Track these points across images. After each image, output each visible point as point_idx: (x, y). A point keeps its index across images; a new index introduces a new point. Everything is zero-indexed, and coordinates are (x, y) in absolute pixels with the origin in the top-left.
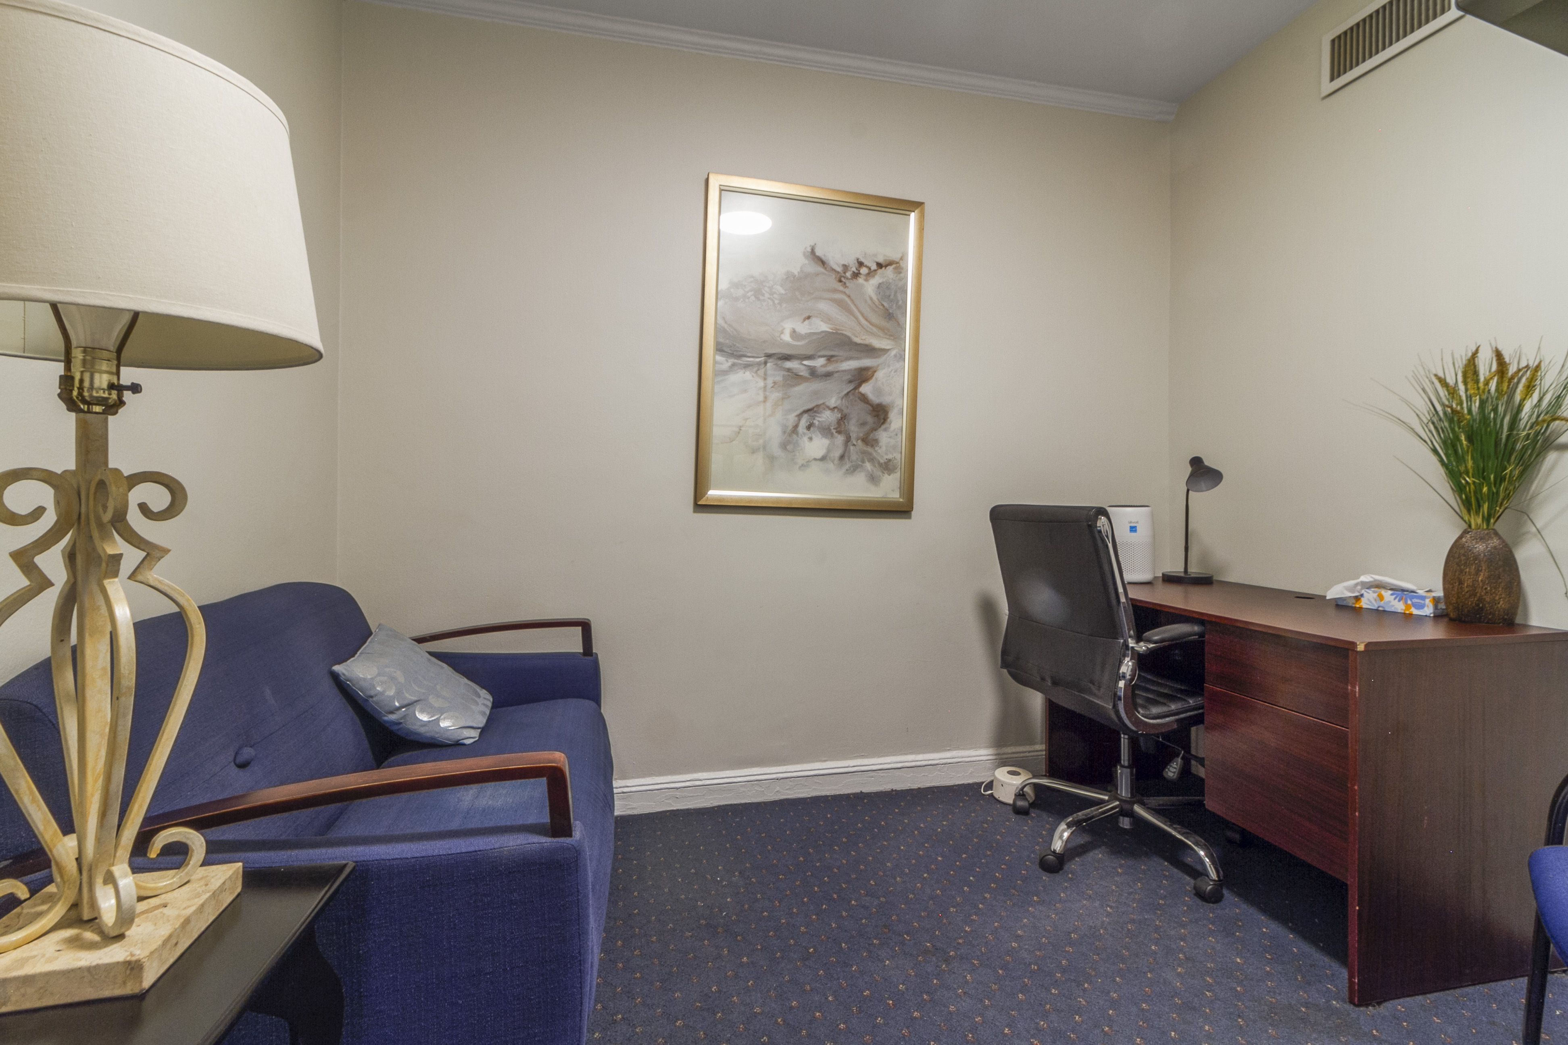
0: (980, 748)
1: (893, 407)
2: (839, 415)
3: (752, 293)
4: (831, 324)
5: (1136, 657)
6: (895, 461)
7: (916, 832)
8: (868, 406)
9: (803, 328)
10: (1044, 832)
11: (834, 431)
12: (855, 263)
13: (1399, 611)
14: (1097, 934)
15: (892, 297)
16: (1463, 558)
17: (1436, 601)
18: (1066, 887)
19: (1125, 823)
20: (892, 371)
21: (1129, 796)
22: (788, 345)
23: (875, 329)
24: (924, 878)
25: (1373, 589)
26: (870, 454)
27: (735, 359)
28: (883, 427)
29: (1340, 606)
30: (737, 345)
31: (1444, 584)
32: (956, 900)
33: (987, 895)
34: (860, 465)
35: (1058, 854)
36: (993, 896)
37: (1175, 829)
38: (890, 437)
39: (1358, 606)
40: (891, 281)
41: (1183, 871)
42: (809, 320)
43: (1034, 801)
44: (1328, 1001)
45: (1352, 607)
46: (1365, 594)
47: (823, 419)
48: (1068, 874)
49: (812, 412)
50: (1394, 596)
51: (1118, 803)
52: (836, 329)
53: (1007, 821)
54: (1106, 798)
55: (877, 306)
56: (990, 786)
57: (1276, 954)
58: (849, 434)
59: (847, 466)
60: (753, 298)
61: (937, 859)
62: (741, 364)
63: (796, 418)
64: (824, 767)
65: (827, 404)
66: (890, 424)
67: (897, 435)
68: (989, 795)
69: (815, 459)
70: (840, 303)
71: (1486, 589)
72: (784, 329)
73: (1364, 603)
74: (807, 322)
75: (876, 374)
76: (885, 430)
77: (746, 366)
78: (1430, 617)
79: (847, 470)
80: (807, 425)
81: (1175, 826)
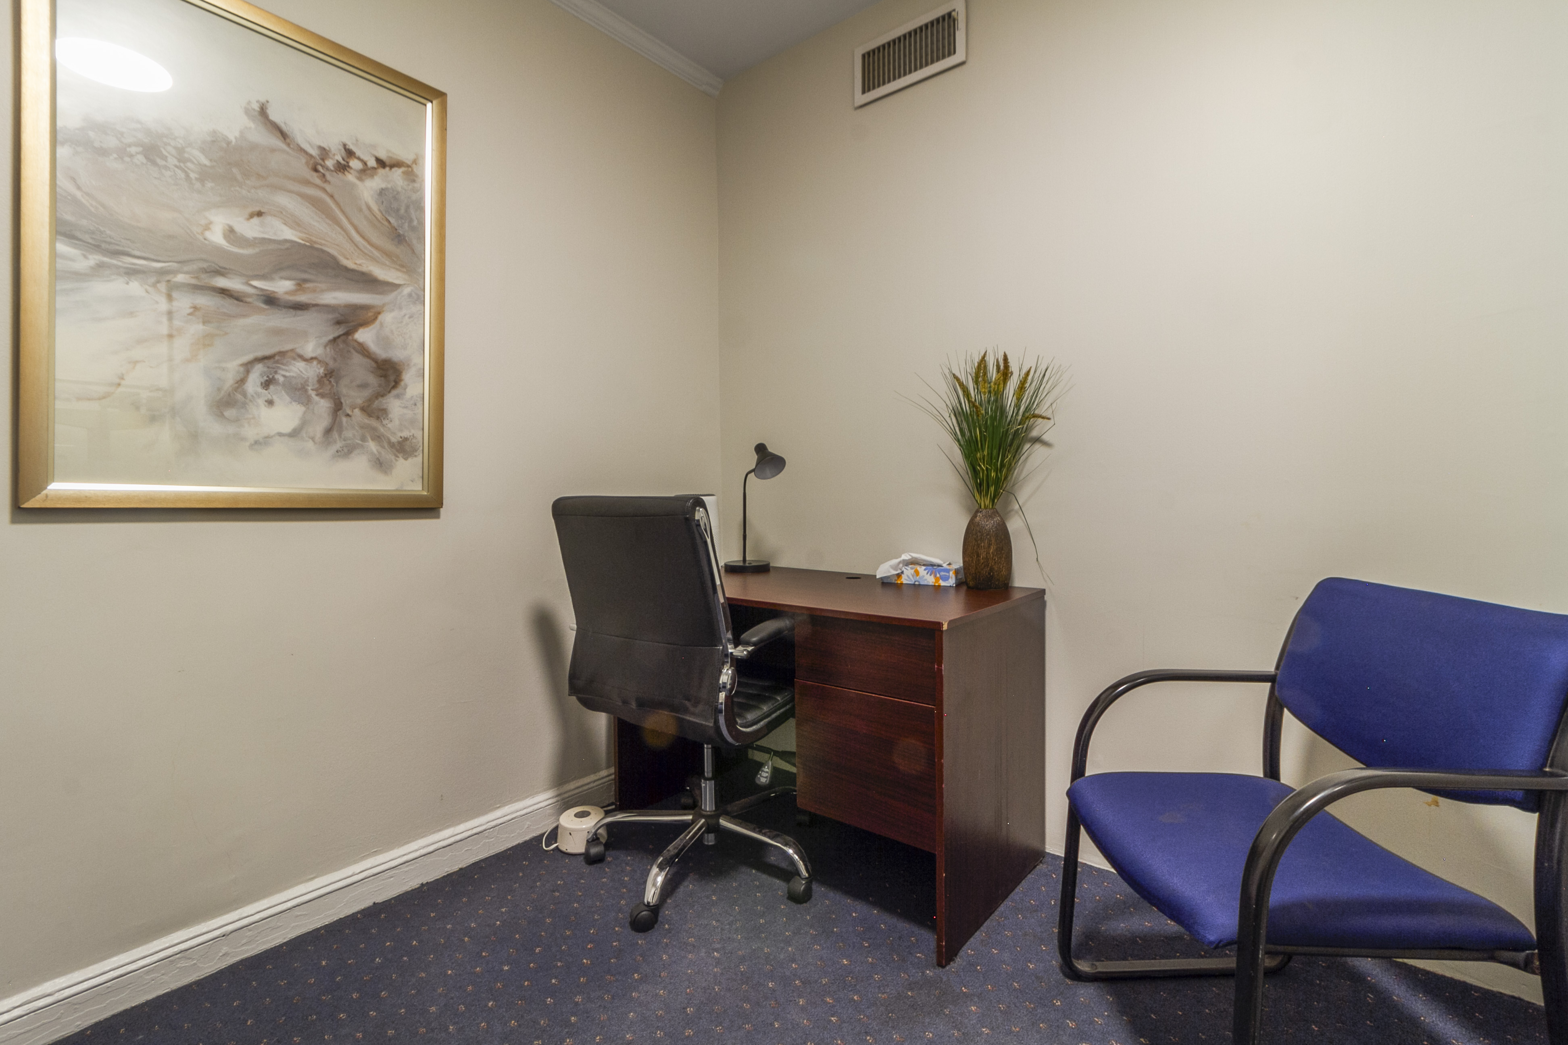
0: (537, 793)
1: (408, 365)
2: (322, 371)
3: (140, 149)
4: (300, 231)
5: (735, 663)
6: (414, 441)
7: (466, 939)
8: (369, 361)
9: (250, 229)
10: (626, 878)
11: (313, 394)
12: (340, 150)
13: (931, 584)
14: (713, 994)
15: (402, 211)
16: (979, 534)
17: (957, 572)
18: (667, 945)
19: (710, 840)
20: (405, 315)
21: (714, 809)
22: (218, 249)
23: (376, 253)
24: (490, 1008)
25: (910, 566)
26: (374, 429)
27: (104, 255)
28: (394, 392)
29: (887, 584)
30: (108, 232)
31: (964, 558)
32: (539, 1024)
33: (578, 999)
34: (358, 444)
35: (653, 906)
36: (585, 995)
37: (765, 835)
38: (406, 407)
39: (899, 582)
40: (400, 189)
41: (770, 874)
42: (261, 218)
43: (607, 840)
44: (923, 973)
45: (894, 583)
46: (905, 571)
47: (292, 374)
48: (664, 925)
49: (272, 360)
50: (927, 571)
51: (703, 820)
52: (310, 241)
53: (581, 879)
54: (690, 817)
55: (380, 222)
56: (553, 835)
57: (871, 939)
58: (339, 399)
59: (339, 445)
60: (140, 158)
61: (502, 970)
62: (118, 267)
63: (242, 369)
64: (311, 889)
65: (300, 351)
66: (405, 389)
67: (415, 405)
68: (553, 850)
69: (280, 435)
70: (315, 203)
71: (995, 559)
72: (211, 223)
73: (904, 580)
74: (255, 220)
75: (380, 317)
76: (398, 396)
77: (131, 273)
78: (953, 587)
79: (337, 452)
80: (263, 380)
81: (763, 831)
